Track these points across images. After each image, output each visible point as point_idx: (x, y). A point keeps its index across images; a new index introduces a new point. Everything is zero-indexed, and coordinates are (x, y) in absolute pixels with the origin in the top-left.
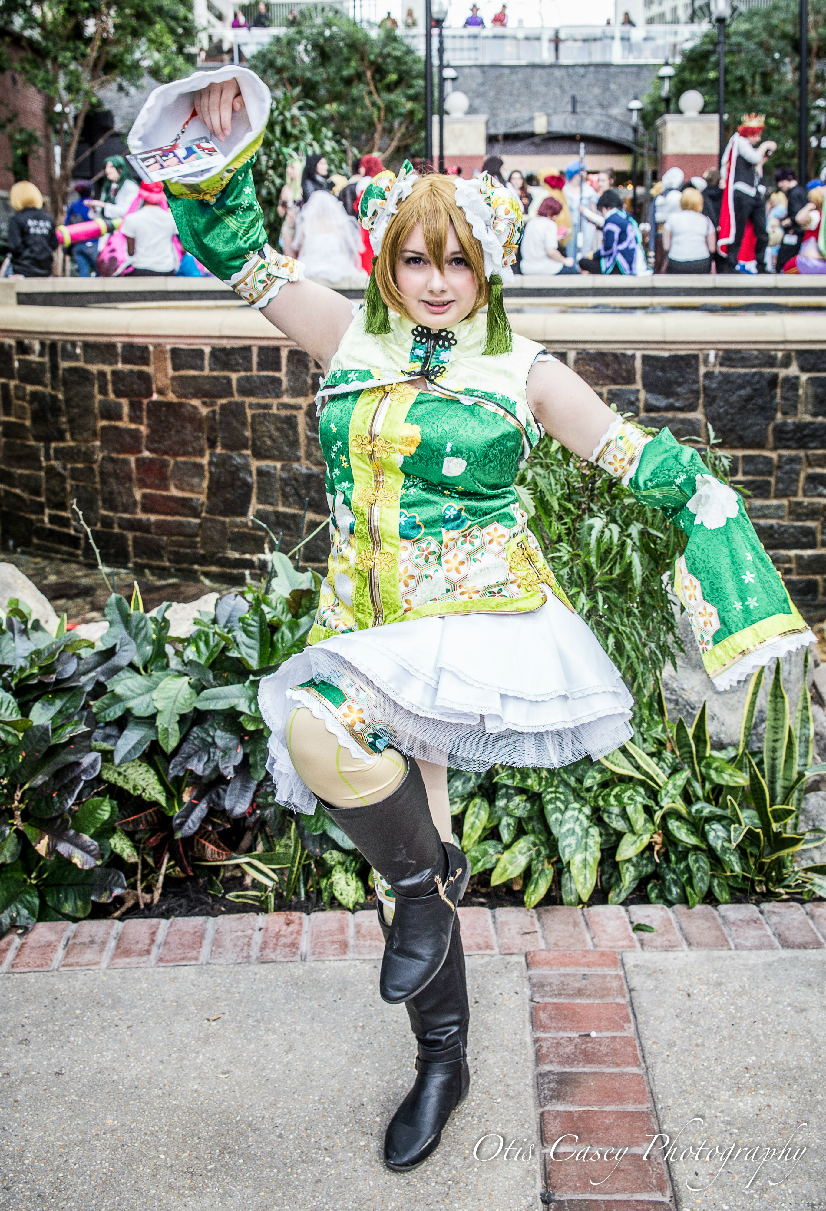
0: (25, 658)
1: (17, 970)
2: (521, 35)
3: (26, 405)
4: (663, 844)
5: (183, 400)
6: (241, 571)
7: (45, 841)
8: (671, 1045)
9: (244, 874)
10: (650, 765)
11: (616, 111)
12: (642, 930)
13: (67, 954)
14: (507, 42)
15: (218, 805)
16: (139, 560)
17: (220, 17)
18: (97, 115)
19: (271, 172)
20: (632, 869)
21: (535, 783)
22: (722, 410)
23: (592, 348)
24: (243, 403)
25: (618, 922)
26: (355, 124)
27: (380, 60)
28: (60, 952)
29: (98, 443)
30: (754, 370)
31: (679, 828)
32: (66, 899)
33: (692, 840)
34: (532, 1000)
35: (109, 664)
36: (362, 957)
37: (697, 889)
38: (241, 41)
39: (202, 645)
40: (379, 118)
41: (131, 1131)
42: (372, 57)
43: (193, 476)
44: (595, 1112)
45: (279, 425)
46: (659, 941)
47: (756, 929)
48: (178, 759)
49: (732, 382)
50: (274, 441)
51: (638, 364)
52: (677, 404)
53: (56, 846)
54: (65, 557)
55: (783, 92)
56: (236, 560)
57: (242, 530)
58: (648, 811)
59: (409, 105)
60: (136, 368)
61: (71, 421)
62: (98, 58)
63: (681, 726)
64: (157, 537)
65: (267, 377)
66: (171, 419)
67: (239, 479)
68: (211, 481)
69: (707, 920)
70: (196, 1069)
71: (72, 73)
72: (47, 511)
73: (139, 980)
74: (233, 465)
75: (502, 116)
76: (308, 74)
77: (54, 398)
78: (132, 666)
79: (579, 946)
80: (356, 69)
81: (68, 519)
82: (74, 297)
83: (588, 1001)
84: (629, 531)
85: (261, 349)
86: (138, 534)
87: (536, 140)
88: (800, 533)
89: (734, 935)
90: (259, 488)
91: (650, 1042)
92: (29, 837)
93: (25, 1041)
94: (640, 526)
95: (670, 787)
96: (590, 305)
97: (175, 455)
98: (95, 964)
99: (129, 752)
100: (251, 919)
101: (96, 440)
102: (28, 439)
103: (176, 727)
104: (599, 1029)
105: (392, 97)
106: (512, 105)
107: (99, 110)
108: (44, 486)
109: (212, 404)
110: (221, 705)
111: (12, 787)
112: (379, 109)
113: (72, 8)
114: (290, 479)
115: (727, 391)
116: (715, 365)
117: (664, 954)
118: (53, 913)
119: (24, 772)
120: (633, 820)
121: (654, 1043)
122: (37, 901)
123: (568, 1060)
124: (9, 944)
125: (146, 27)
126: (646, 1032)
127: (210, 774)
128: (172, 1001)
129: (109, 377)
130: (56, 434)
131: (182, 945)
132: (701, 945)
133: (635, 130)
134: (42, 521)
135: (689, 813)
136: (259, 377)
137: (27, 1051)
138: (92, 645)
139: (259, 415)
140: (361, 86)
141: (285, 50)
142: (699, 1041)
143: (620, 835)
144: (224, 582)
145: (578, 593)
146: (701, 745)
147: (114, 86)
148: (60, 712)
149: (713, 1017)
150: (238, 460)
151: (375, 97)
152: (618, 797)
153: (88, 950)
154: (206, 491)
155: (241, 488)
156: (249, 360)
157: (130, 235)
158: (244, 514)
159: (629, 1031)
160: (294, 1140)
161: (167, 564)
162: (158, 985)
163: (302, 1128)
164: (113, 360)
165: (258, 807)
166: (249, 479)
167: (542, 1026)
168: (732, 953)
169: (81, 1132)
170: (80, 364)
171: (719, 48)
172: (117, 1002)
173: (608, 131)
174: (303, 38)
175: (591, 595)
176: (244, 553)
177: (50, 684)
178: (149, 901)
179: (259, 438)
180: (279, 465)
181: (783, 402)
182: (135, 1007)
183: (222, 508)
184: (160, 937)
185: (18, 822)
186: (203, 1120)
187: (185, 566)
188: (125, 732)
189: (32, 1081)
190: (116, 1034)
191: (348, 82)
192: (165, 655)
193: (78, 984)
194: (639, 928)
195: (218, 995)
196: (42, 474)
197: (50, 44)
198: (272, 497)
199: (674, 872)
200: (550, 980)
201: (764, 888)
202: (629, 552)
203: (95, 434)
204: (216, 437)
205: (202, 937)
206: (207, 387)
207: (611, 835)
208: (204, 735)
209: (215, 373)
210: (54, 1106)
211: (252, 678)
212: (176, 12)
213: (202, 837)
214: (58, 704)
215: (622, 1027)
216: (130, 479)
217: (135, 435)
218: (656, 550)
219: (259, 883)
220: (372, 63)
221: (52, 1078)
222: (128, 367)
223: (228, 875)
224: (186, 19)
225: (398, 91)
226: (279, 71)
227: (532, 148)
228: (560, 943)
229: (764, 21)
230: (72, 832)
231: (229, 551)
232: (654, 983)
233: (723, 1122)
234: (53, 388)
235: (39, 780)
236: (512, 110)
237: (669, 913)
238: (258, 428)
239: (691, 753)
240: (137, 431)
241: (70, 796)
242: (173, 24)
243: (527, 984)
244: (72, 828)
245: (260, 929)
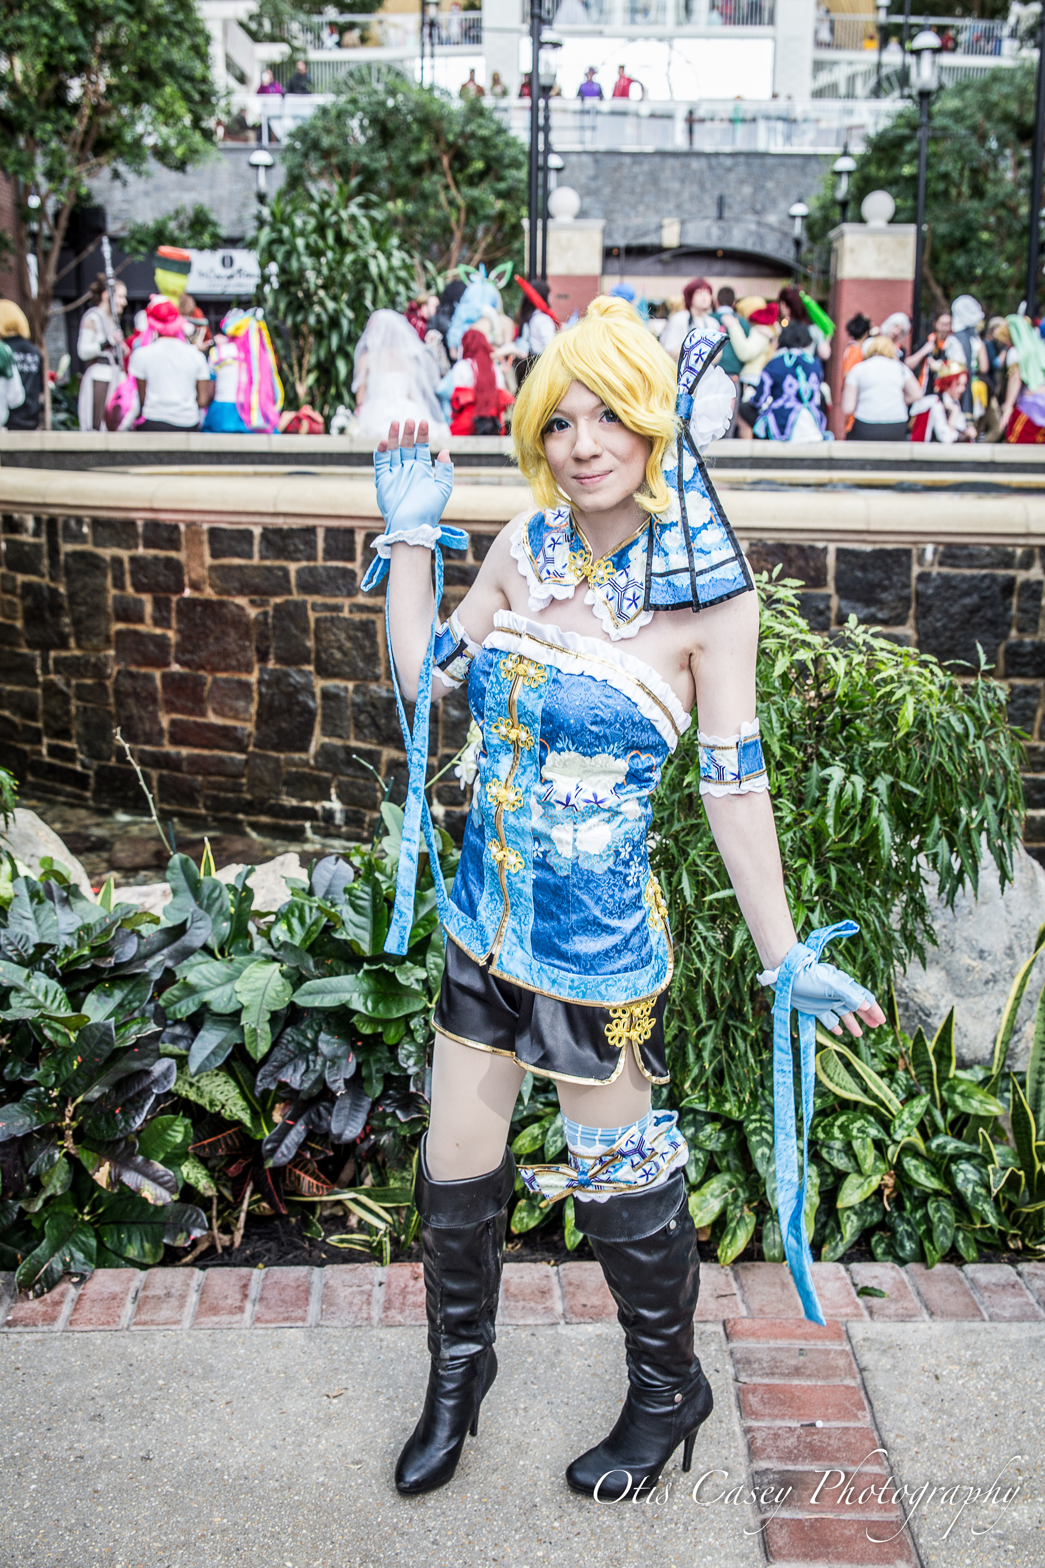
0: (71, 934)
1: (77, 1328)
2: (645, 110)
3: (16, 600)
4: (895, 1187)
5: (225, 598)
6: (299, 823)
7: (106, 1168)
8: (920, 1439)
9: (347, 1212)
10: (880, 1087)
11: (772, 218)
12: (869, 1295)
13: (139, 1309)
14: (630, 121)
15: (320, 1127)
16: (166, 807)
17: (242, 79)
18: (84, 210)
19: (322, 293)
20: (854, 1218)
21: (735, 1109)
22: (939, 624)
23: (770, 538)
24: (304, 604)
25: (838, 1284)
26: (427, 229)
27: (461, 142)
28: (129, 1308)
29: (112, 652)
30: (984, 572)
31: (916, 1168)
32: (130, 1241)
33: (933, 1184)
34: (736, 1380)
35: (177, 945)
36: (514, 1322)
37: (937, 1246)
38: (272, 112)
39: (295, 922)
40: (458, 221)
41: (246, 1532)
42: (451, 138)
43: (237, 698)
44: (832, 1520)
45: (351, 633)
46: (892, 1309)
47: (1015, 1295)
48: (267, 1068)
49: (955, 588)
50: (345, 654)
51: (831, 560)
52: (880, 615)
53: (120, 1175)
54: (71, 800)
55: (1001, 197)
56: (294, 808)
57: (301, 770)
58: (880, 1146)
59: (499, 205)
60: (162, 554)
61: (76, 623)
62: (86, 133)
63: (919, 1039)
64: (189, 777)
65: (337, 568)
66: (209, 623)
67: (298, 703)
68: (261, 704)
69: (951, 1283)
70: (320, 1456)
71: (53, 153)
72: (45, 740)
73: (233, 1344)
74: (290, 685)
75: (620, 221)
76: (364, 160)
77: (54, 592)
78: (206, 949)
79: (791, 1314)
80: (429, 154)
81: (73, 751)
82: (69, 457)
83: (809, 1383)
84: (874, 786)
85: (329, 530)
86: (165, 772)
87: (665, 256)
88: (1033, 788)
89: (987, 1303)
90: (324, 716)
91: (892, 1435)
92: (85, 1163)
93: (98, 1417)
94: (889, 779)
95: (905, 1116)
96: (749, 480)
97: (215, 669)
98: (175, 1323)
99: (208, 1058)
100: (368, 1270)
101: (109, 648)
102: (19, 646)
103: (267, 1027)
104: (825, 1418)
105: (475, 192)
106: (634, 207)
107: (87, 205)
108: (41, 707)
109: (264, 603)
110: (328, 1001)
111: (63, 1100)
112: (458, 209)
113: (54, 62)
114: (365, 704)
115: (948, 599)
116: (932, 564)
117: (900, 1325)
118: (114, 1257)
119: (80, 1081)
120: (860, 1157)
121: (898, 1436)
122: (93, 1242)
123: (790, 1456)
124: (63, 1295)
125: (152, 90)
126: (886, 1423)
127: (311, 1088)
128: (279, 1372)
129: (127, 565)
130: (56, 640)
131: (283, 1301)
132: (946, 1315)
133: (798, 243)
134: (39, 753)
135: (928, 1149)
136: (326, 568)
137: (103, 1430)
138: (156, 921)
139: (326, 619)
140: (435, 177)
141: (333, 126)
142: (955, 1435)
143: (841, 1176)
144: (275, 838)
145: (804, 867)
146: (944, 1063)
147: (106, 172)
148: (121, 1006)
149: (970, 1405)
150: (299, 679)
151: (453, 191)
152: (843, 1128)
153: (165, 1306)
154: (254, 718)
155: (301, 714)
156: (312, 545)
157: (141, 376)
158: (305, 749)
159: (864, 1421)
160: (453, 1547)
161: (203, 811)
162: (258, 1352)
163: (462, 1532)
164: (131, 542)
165: (373, 1131)
166: (311, 704)
167: (753, 1413)
168: (987, 1325)
169: (183, 1531)
170: (88, 547)
171: (919, 134)
172: (209, 1372)
173: (762, 245)
174: (358, 109)
175: (822, 870)
176: (303, 799)
177: (104, 969)
178: (228, 1244)
179: (325, 650)
180: (351, 685)
181: (1020, 615)
182: (233, 1378)
183: (276, 740)
184: (254, 1291)
185: (69, 1144)
186: (335, 1521)
187: (227, 814)
188: (202, 1033)
189: (112, 1467)
190: (212, 1411)
191: (417, 171)
192: (248, 935)
193: (156, 1348)
194: (865, 1292)
195: (336, 1365)
196: (39, 691)
197: (24, 113)
198: (342, 728)
199: (909, 1222)
200: (759, 1356)
201: (1020, 1244)
202: (875, 812)
203: (108, 640)
204: (268, 647)
205: (308, 1292)
206: (257, 580)
207: (827, 1175)
208: (301, 1039)
209: (268, 563)
210: (144, 1498)
211: (366, 966)
212: (192, 69)
213: (296, 1166)
214: (118, 995)
215: (855, 1416)
216: (155, 701)
217: (161, 642)
218: (909, 811)
219: (370, 1225)
220: (451, 146)
221: (138, 1464)
222: (152, 552)
223: (326, 1213)
224: (204, 80)
225: (484, 185)
226: (326, 154)
227: (659, 267)
228: (767, 1309)
229: (979, 97)
230: (140, 1158)
231: (284, 797)
232: (891, 1361)
233: (995, 1536)
234: (53, 579)
235: (95, 1093)
236: (632, 214)
237: (901, 1273)
238: (324, 636)
239: (931, 1072)
240: (164, 637)
241: (138, 1114)
242: (188, 86)
243: (728, 1360)
244: (141, 1152)
245: (381, 1284)
